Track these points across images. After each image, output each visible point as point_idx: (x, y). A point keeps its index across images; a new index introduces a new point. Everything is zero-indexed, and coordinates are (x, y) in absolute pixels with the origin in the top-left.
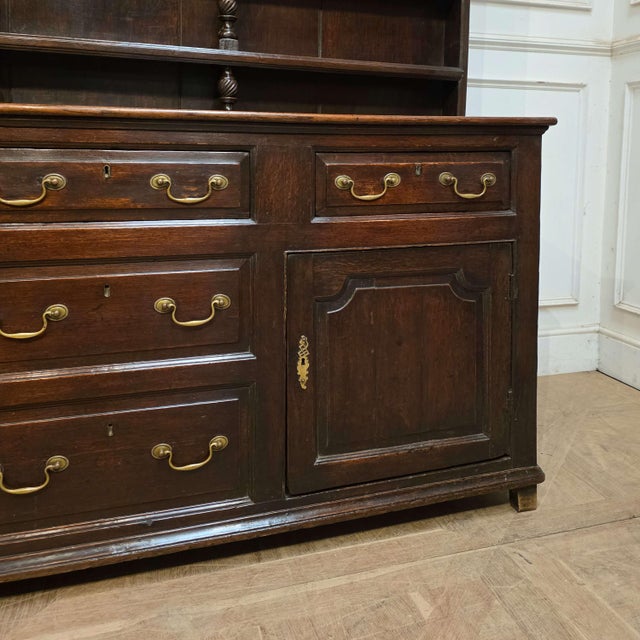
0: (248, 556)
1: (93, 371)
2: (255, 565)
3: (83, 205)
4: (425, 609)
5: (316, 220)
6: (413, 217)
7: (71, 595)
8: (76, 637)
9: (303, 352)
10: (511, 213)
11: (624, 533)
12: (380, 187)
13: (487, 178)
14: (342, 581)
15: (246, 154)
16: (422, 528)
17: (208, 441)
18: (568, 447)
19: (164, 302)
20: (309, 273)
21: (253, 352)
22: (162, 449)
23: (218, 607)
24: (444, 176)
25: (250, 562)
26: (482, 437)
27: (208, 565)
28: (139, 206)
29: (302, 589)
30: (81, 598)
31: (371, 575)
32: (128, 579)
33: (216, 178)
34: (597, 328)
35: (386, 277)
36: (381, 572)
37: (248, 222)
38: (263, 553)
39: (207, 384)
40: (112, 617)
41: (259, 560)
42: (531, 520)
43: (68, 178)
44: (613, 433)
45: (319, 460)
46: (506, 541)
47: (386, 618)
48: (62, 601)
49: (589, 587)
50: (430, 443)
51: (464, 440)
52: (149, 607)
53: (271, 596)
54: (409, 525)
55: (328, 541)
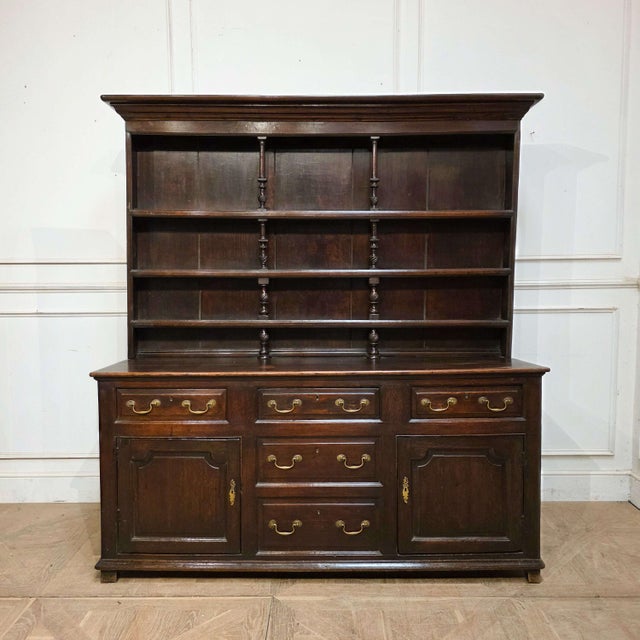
0: (379, 580)
1: (311, 485)
2: (383, 585)
3: (308, 413)
4: (461, 619)
5: (412, 421)
6: (463, 420)
9: (406, 486)
10: (522, 419)
11: (587, 604)
12: (445, 405)
13: (507, 400)
14: (423, 599)
15: (378, 389)
16: (471, 582)
17: (361, 522)
18: (578, 552)
19: (340, 457)
20: (408, 446)
21: (381, 483)
22: (340, 523)
23: (364, 600)
24: (482, 399)
26: (506, 539)
29: (403, 599)
30: (307, 584)
31: (438, 599)
32: (326, 580)
33: (364, 401)
34: (629, 472)
35: (449, 451)
36: (444, 599)
37: (379, 421)
38: (387, 580)
40: (320, 595)
42: (535, 588)
43: (303, 401)
44: (615, 547)
45: (414, 539)
46: (515, 596)
47: (440, 619)
49: (551, 626)
50: (474, 538)
51: (495, 539)
52: (335, 593)
53: (388, 599)
54: (464, 580)
55: (420, 580)
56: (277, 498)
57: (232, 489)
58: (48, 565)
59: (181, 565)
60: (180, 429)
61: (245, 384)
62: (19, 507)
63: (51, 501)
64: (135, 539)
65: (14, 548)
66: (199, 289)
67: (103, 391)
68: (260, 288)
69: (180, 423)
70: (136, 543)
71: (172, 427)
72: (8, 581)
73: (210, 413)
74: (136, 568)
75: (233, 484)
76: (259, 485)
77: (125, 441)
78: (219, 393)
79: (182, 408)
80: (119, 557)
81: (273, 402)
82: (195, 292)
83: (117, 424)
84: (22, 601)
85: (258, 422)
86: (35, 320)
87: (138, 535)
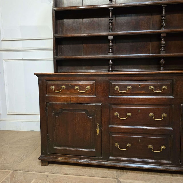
0: (169, 174)
3: (135, 93)
7: (131, 172)
8: (134, 182)
15: (172, 81)
17: (161, 146)
19: (151, 114)
21: (172, 128)
22: (150, 146)
25: (170, 176)
27: (160, 174)
28: (146, 93)
30: (133, 174)
32: (142, 172)
33: (164, 87)
39: (161, 134)
41: (173, 176)
43: (132, 87)
48: (129, 173)
56: (119, 133)
57: (98, 128)
58: (22, 156)
59: (75, 161)
60: (74, 99)
61: (104, 78)
62: (18, 132)
63: (29, 130)
64: (55, 147)
65: (11, 148)
66: (83, 44)
67: (40, 82)
68: (109, 40)
69: (74, 96)
70: (56, 149)
71: (71, 98)
72: (5, 162)
73: (87, 92)
74: (56, 160)
75: (98, 125)
76: (110, 126)
77: (50, 104)
78: (92, 83)
79: (75, 90)
80: (49, 155)
81: (117, 87)
82: (81, 45)
83: (46, 97)
84: (7, 171)
85: (110, 97)
86: (22, 62)
87: (57, 146)
